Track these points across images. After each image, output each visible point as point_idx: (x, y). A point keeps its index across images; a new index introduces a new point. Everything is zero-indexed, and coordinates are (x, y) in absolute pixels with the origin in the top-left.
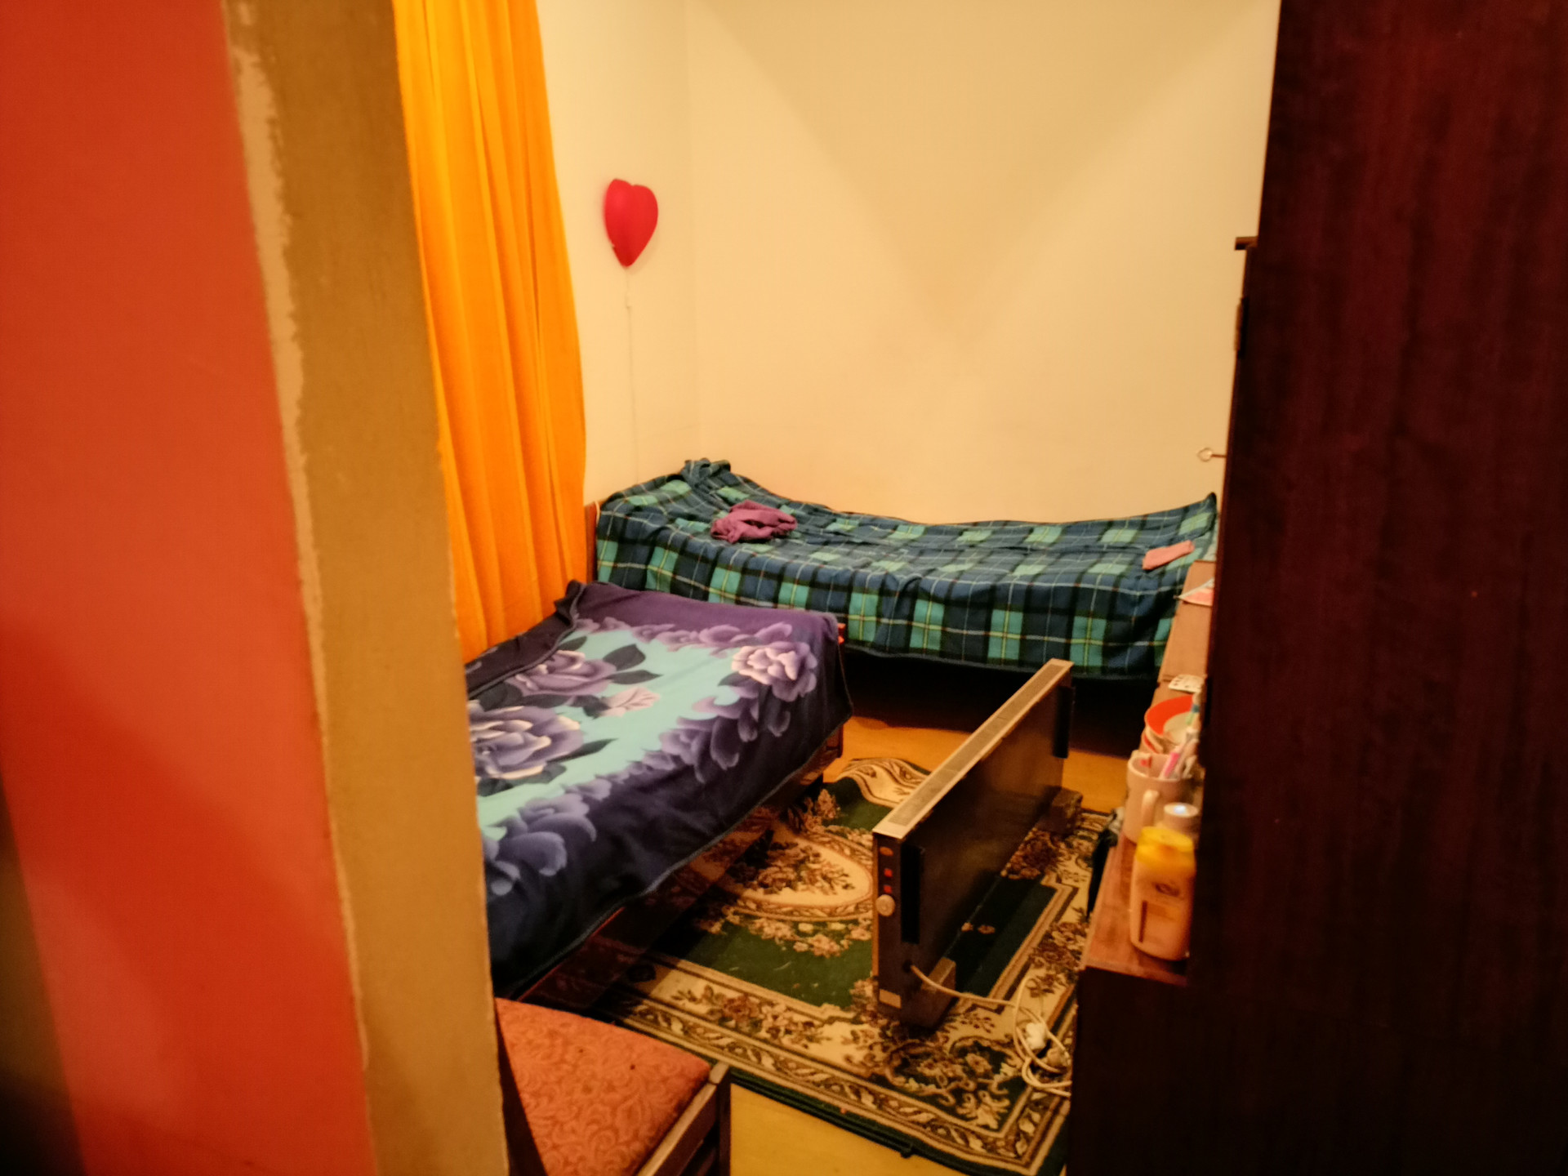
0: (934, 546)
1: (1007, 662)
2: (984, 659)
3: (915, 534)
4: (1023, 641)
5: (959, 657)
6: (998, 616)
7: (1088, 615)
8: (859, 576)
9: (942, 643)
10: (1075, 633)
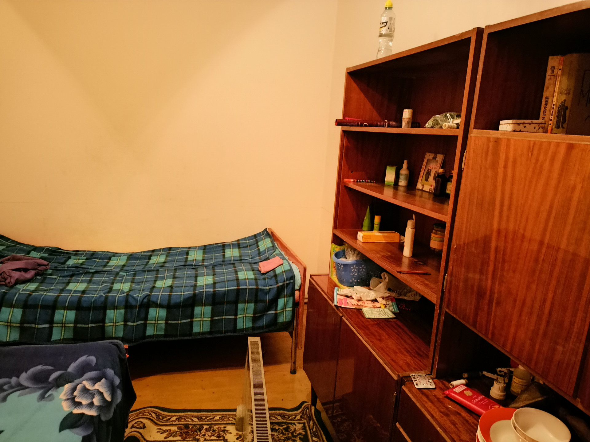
0: (140, 268)
1: (203, 333)
2: (191, 333)
3: (122, 261)
4: (212, 321)
5: (176, 336)
6: (198, 310)
7: (245, 302)
8: (110, 299)
9: (166, 330)
10: (239, 313)
